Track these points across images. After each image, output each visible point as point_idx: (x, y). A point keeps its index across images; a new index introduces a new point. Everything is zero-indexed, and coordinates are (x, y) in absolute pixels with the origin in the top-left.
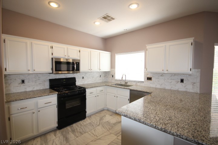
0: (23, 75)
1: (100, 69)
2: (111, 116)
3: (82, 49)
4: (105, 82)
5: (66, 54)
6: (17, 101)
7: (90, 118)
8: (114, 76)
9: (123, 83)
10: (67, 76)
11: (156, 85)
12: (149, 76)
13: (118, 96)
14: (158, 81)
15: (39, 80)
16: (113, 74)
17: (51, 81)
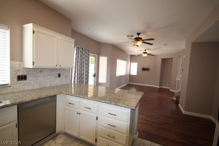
11: (34, 86)
12: (20, 74)
14: (36, 79)
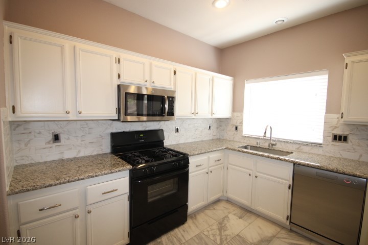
0: (56, 122)
1: (212, 114)
2: (240, 218)
3: (180, 68)
4: (219, 139)
5: (147, 78)
6: (36, 189)
7: (194, 220)
8: (239, 128)
9: (266, 145)
10: (146, 127)
11: (361, 156)
12: (338, 132)
13: (258, 174)
15: (90, 133)
16: (237, 125)
17: (114, 136)
